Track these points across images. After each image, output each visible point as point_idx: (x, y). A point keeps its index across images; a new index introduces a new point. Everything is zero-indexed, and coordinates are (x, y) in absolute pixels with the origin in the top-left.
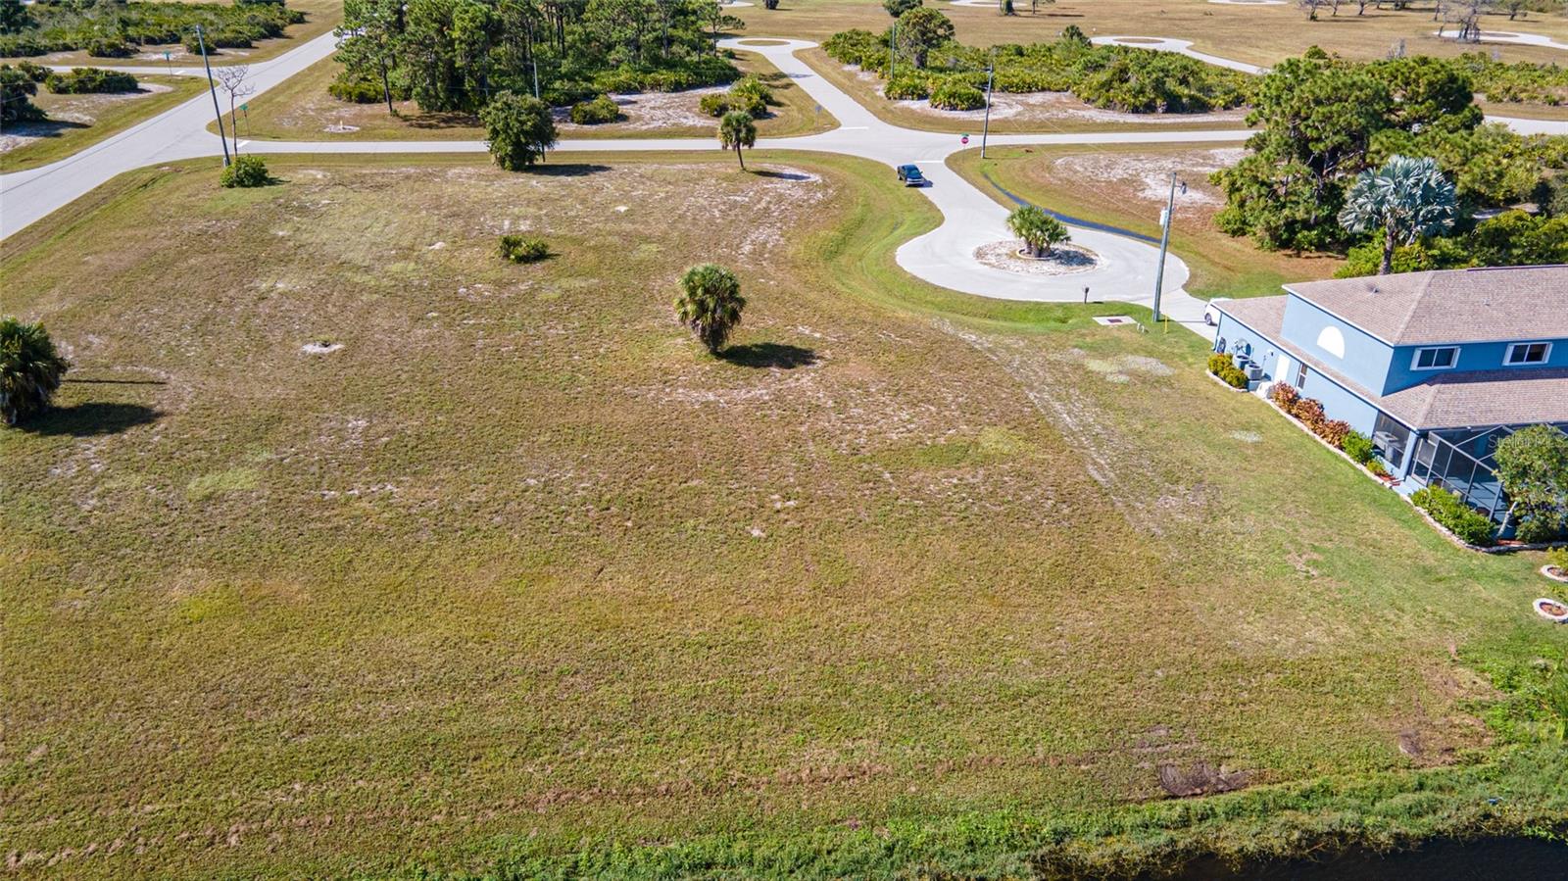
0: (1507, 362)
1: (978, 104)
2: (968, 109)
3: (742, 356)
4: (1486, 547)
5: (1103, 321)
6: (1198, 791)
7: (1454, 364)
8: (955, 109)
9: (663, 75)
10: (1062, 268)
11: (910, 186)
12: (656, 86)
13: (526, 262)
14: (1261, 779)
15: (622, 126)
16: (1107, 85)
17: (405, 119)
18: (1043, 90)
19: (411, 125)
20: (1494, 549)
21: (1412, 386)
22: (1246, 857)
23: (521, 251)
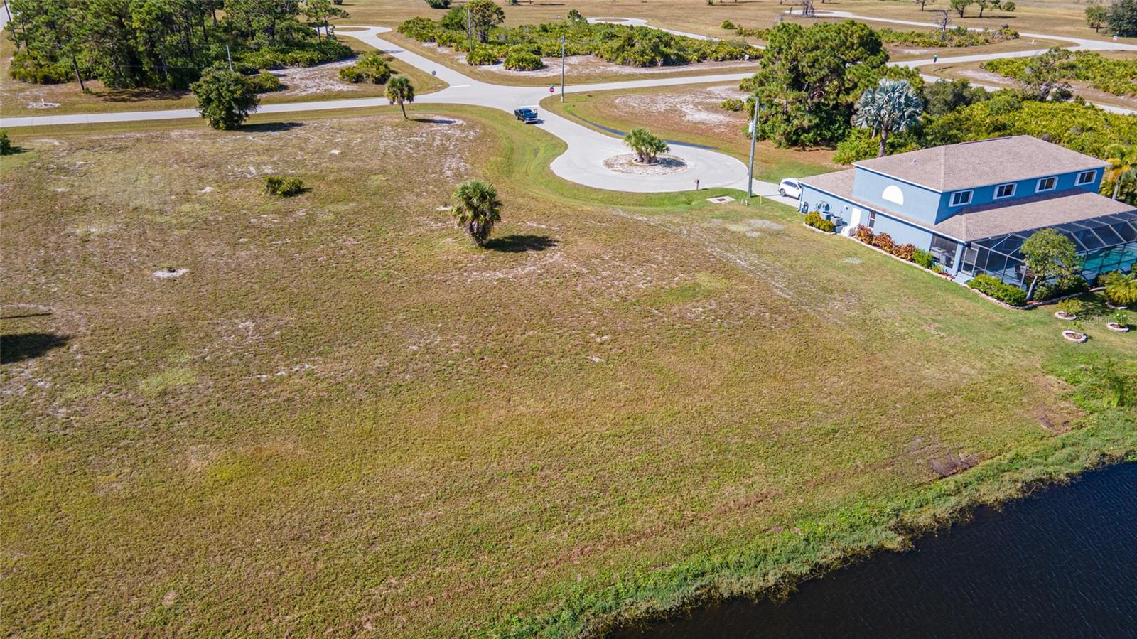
0: (995, 197)
1: (538, 66)
2: (533, 70)
3: (500, 245)
4: (1023, 306)
5: (714, 200)
6: (955, 471)
7: (970, 201)
8: (524, 70)
9: (298, 54)
10: (668, 170)
11: (528, 123)
12: (295, 63)
13: (291, 196)
14: (982, 458)
15: (286, 93)
16: (621, 49)
17: (98, 95)
18: (574, 54)
19: (107, 100)
20: (1026, 307)
21: (950, 217)
22: (1002, 503)
23: (284, 187)
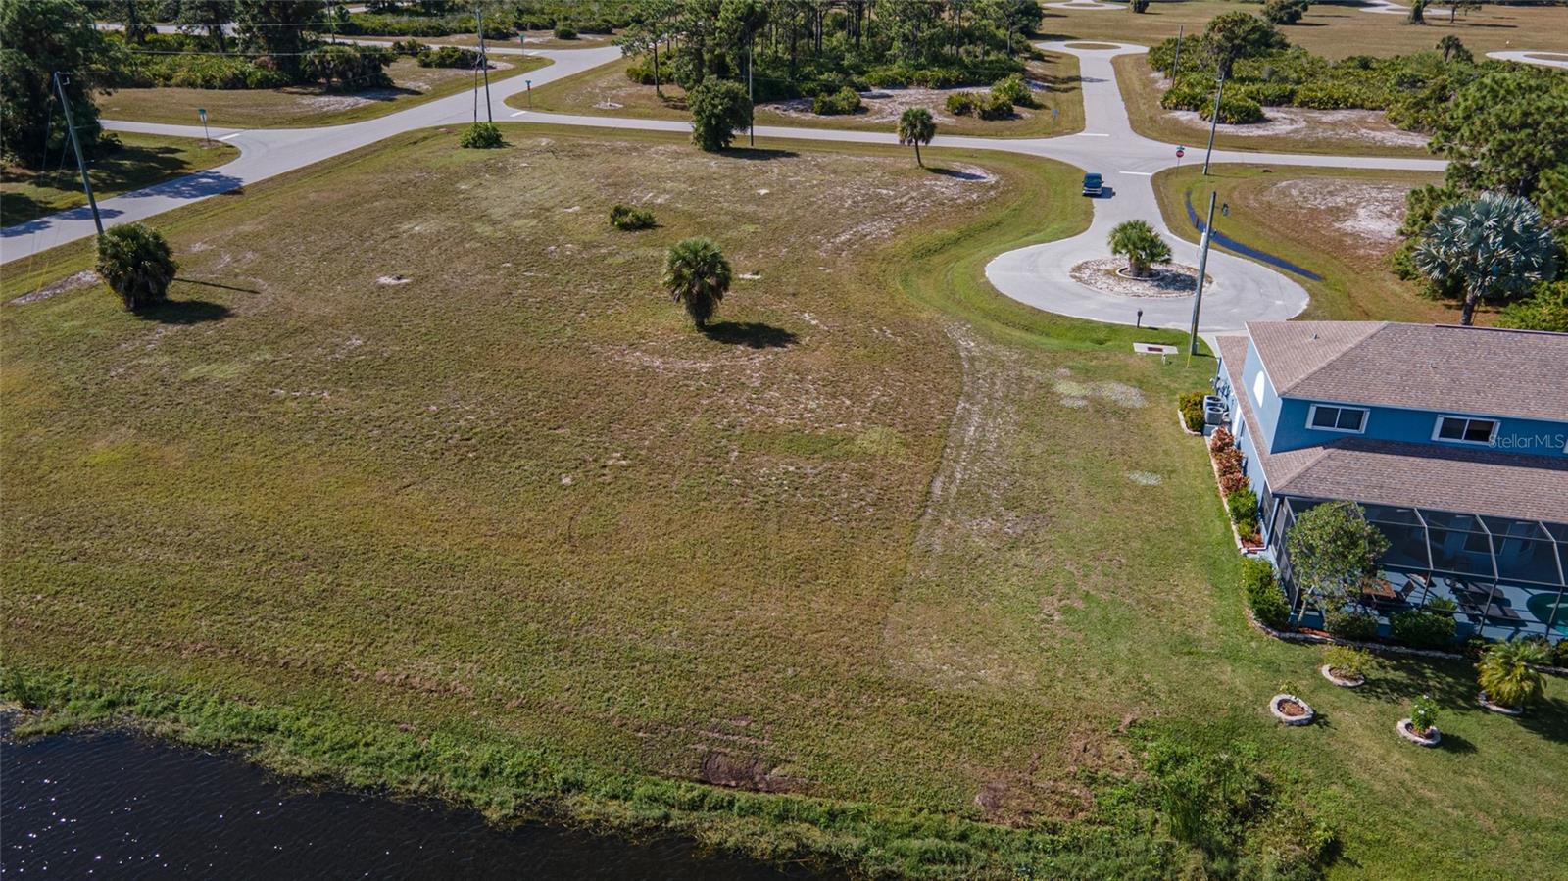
0: (1435, 437)
2: (1238, 123)
3: (728, 334)
5: (1140, 348)
7: (1363, 430)
8: (1224, 122)
16: (1421, 104)
17: (667, 100)
18: (1354, 106)
21: (1303, 448)
23: (627, 220)
